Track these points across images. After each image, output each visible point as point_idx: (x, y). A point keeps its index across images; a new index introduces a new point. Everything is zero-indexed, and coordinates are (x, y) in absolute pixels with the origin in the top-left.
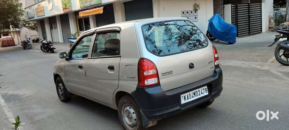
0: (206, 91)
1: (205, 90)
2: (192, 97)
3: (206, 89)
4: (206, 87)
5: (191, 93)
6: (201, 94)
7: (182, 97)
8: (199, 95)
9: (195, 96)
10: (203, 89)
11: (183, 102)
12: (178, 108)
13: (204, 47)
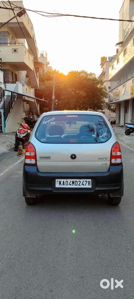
0: (89, 184)
1: (87, 183)
2: (69, 185)
3: (89, 182)
4: (90, 180)
5: (69, 180)
6: (82, 185)
7: (57, 181)
8: (79, 185)
9: (73, 184)
10: (85, 181)
11: (57, 185)
12: (50, 189)
13: (97, 143)
